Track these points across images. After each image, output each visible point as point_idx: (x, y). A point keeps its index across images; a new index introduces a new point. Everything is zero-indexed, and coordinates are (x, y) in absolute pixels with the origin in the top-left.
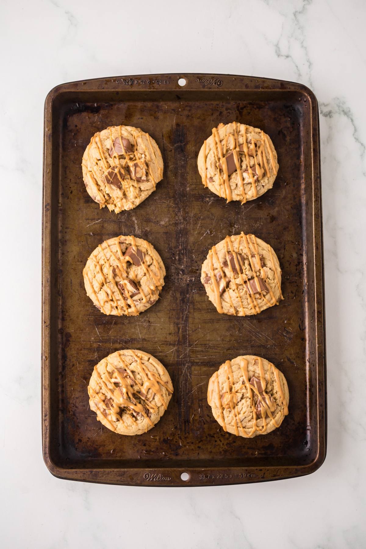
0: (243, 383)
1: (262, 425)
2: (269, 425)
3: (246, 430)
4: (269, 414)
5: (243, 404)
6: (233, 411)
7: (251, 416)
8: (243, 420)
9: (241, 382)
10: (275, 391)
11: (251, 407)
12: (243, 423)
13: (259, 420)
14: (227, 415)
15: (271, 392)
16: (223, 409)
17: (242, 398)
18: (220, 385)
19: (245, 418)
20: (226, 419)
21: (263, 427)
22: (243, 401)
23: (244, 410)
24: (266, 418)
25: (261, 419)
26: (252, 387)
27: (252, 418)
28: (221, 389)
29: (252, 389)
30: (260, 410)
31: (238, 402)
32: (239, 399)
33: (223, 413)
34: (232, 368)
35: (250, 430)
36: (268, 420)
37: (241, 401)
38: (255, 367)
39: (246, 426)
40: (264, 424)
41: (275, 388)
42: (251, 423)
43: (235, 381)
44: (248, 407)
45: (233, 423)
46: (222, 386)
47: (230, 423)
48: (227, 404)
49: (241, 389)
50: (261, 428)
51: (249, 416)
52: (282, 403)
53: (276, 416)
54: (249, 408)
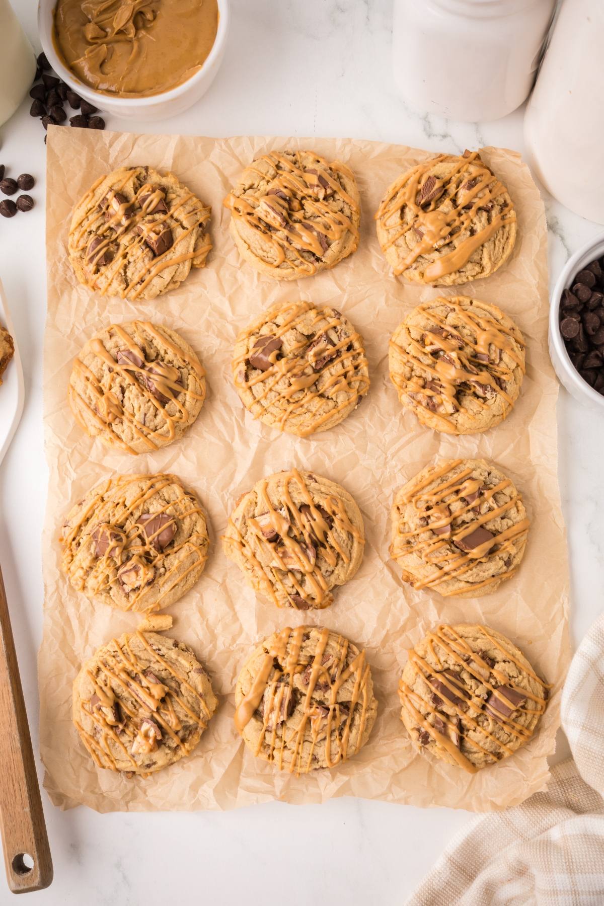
0: (110, 370)
1: (178, 410)
2: (187, 404)
3: (160, 431)
4: (176, 387)
5: (129, 398)
6: (124, 418)
7: (152, 406)
8: (145, 421)
9: (107, 372)
10: (162, 352)
11: (143, 395)
12: (147, 424)
13: (167, 406)
14: (120, 430)
16: (110, 425)
17: (123, 391)
18: (83, 396)
19: (145, 415)
20: (123, 436)
21: (180, 411)
22: (126, 394)
23: (136, 406)
24: (176, 397)
25: (170, 402)
26: (125, 367)
27: (157, 409)
28: (87, 401)
29: (127, 370)
31: (122, 401)
32: (120, 397)
33: (113, 431)
34: (84, 362)
35: (165, 428)
36: (180, 398)
37: (124, 397)
38: (114, 339)
39: (156, 427)
40: (179, 407)
41: (159, 348)
42: (159, 418)
43: (97, 375)
44: (138, 398)
45: (136, 436)
46: (87, 396)
47: (133, 438)
48: (109, 413)
49: (113, 380)
50: (178, 415)
51: (149, 410)
52: (184, 361)
53: (188, 385)
54: (141, 398)
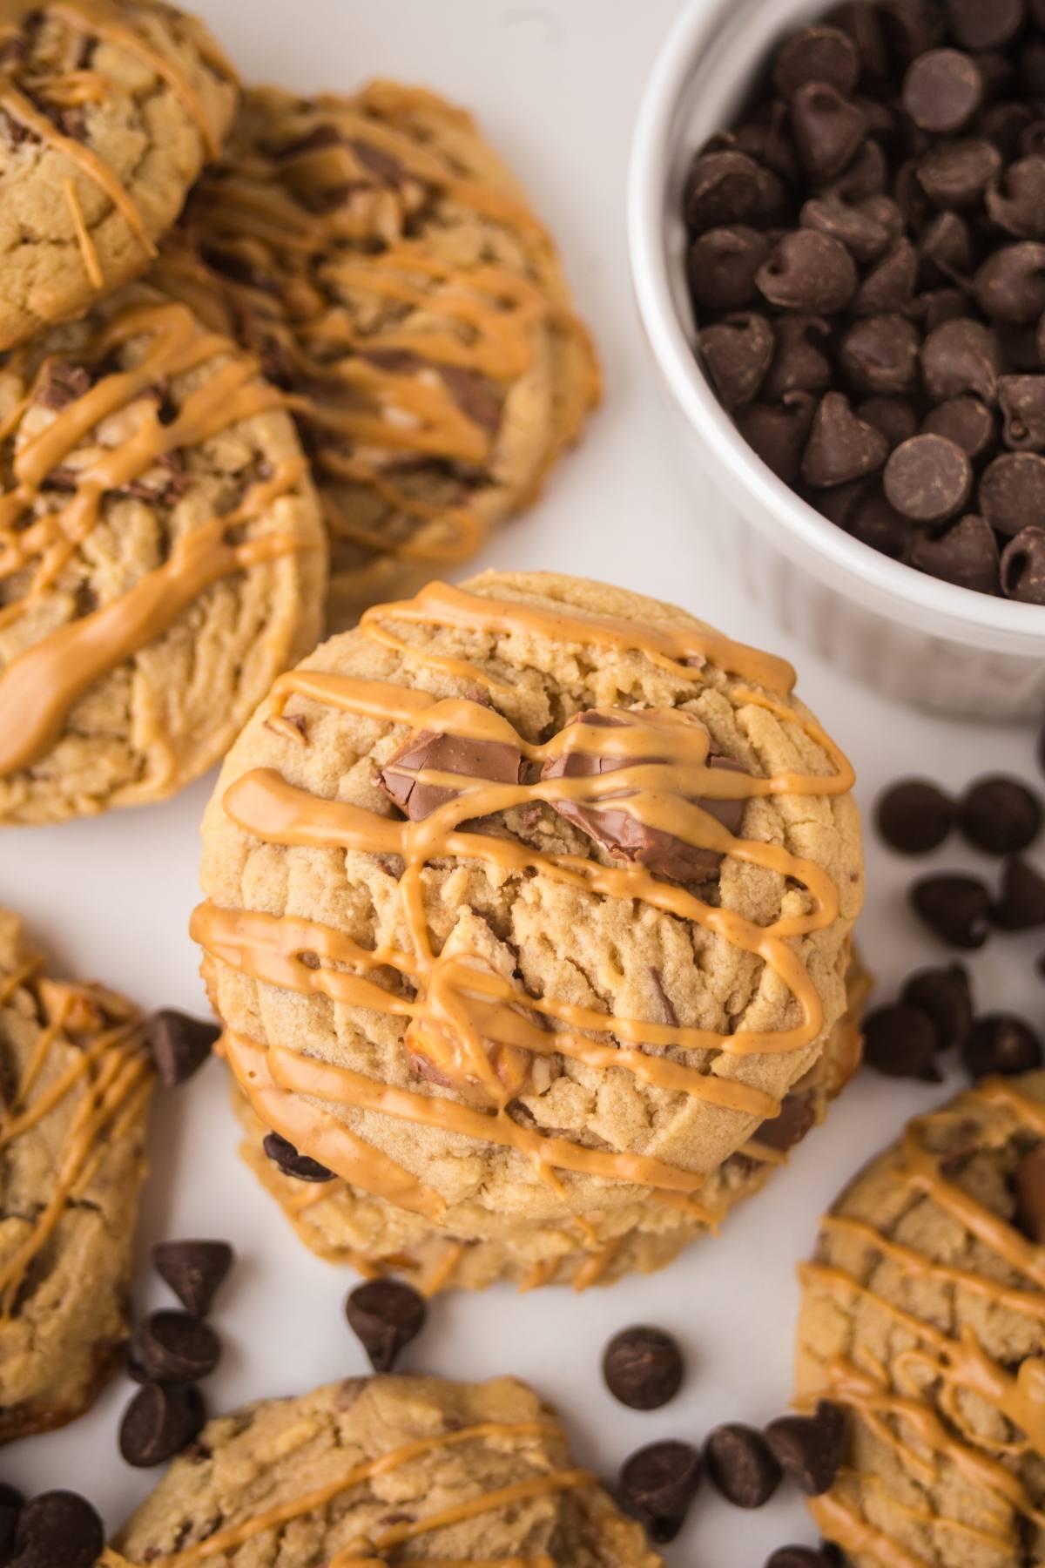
15: (567, 702)
30: (650, 831)
